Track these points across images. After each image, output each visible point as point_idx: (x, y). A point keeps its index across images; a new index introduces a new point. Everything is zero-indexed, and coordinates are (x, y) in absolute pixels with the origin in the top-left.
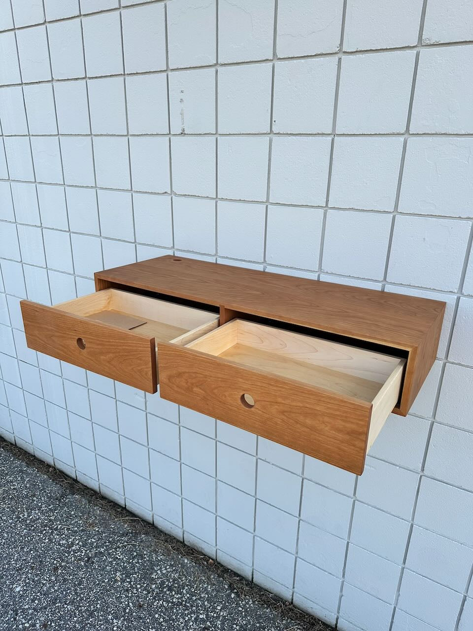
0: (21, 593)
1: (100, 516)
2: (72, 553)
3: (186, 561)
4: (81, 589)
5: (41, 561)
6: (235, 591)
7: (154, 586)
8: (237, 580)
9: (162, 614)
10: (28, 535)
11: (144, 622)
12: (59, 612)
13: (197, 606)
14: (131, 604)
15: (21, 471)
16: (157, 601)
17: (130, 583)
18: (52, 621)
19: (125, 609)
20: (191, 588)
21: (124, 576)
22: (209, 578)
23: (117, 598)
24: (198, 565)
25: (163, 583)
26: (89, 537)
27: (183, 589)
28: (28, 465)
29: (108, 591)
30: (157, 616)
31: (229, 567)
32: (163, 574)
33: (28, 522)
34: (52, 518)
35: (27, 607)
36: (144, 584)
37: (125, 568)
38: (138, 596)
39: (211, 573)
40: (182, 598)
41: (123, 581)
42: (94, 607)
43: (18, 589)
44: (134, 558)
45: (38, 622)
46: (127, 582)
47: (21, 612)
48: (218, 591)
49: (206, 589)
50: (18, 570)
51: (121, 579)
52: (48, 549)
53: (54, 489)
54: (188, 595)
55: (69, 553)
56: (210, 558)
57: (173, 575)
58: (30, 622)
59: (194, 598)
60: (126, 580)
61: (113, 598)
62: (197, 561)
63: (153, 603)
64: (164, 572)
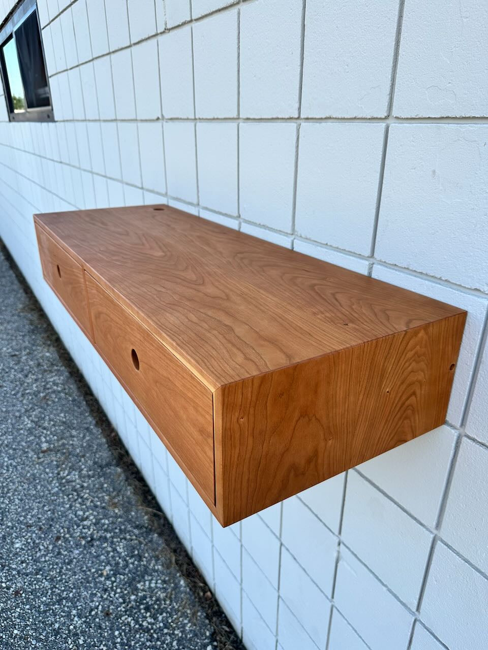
0: (18, 550)
1: (128, 498)
2: (81, 527)
3: (182, 582)
4: (67, 569)
5: (51, 526)
6: (215, 643)
7: (133, 597)
8: (226, 631)
9: (123, 634)
10: (57, 494)
11: (101, 634)
12: (35, 584)
13: (163, 642)
14: (100, 607)
15: (87, 429)
16: (127, 616)
17: (113, 582)
18: (25, 591)
19: (92, 610)
20: (170, 616)
21: (112, 572)
22: (194, 614)
23: (92, 594)
24: (191, 593)
25: (145, 597)
26: (106, 516)
27: (161, 614)
28: (97, 425)
29: (88, 582)
30: (117, 633)
31: (225, 611)
32: (150, 588)
33: (64, 481)
34: (85, 485)
35: (14, 566)
36: (126, 590)
37: (117, 564)
38: (112, 601)
39: (200, 608)
40: (153, 624)
41: (108, 578)
42: (67, 594)
43: (17, 545)
44: (132, 557)
45: (14, 586)
46: (111, 581)
47: (7, 570)
48: (196, 635)
49: (184, 625)
50: (28, 526)
51: (107, 575)
52: (64, 515)
53: (105, 454)
54: (161, 625)
55: (78, 526)
56: (210, 590)
57: (159, 593)
58: (8, 583)
59: (166, 631)
60: (111, 578)
61: (87, 593)
62: (194, 587)
63: (121, 616)
64: (153, 585)
